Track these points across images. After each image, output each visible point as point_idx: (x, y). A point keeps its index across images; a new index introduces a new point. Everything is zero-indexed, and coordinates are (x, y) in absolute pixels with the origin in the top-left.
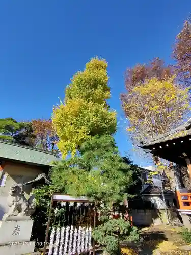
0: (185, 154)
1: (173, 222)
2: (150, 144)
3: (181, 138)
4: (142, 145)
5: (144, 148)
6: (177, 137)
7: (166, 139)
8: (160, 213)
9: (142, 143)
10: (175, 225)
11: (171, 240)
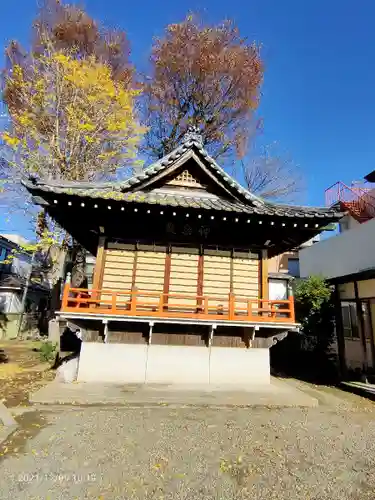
0: (102, 230)
1: (26, 335)
2: (52, 189)
3: (111, 201)
4: (32, 186)
5: (35, 192)
6: (106, 197)
7: (85, 193)
8: (6, 320)
9: (34, 180)
10: (28, 339)
11: (14, 361)
